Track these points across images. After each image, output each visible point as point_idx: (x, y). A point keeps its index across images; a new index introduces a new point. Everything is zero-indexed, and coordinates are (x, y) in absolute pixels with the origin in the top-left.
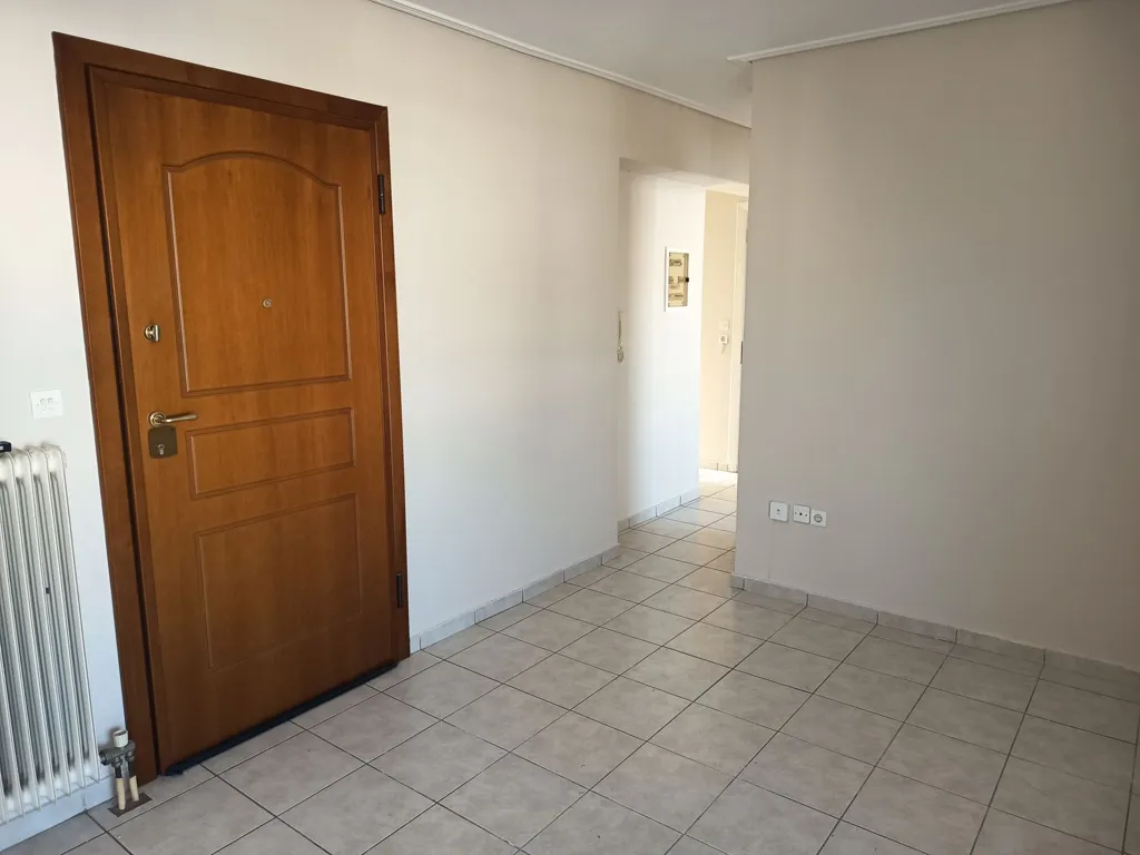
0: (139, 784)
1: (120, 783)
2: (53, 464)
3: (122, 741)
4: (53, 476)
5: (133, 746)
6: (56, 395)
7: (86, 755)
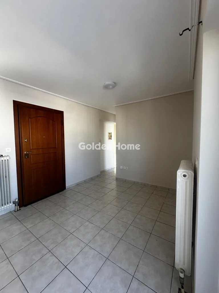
0: (19, 208)
1: (16, 207)
2: (8, 158)
3: (17, 200)
4: (8, 160)
5: (18, 201)
6: (10, 149)
7: (10, 202)
